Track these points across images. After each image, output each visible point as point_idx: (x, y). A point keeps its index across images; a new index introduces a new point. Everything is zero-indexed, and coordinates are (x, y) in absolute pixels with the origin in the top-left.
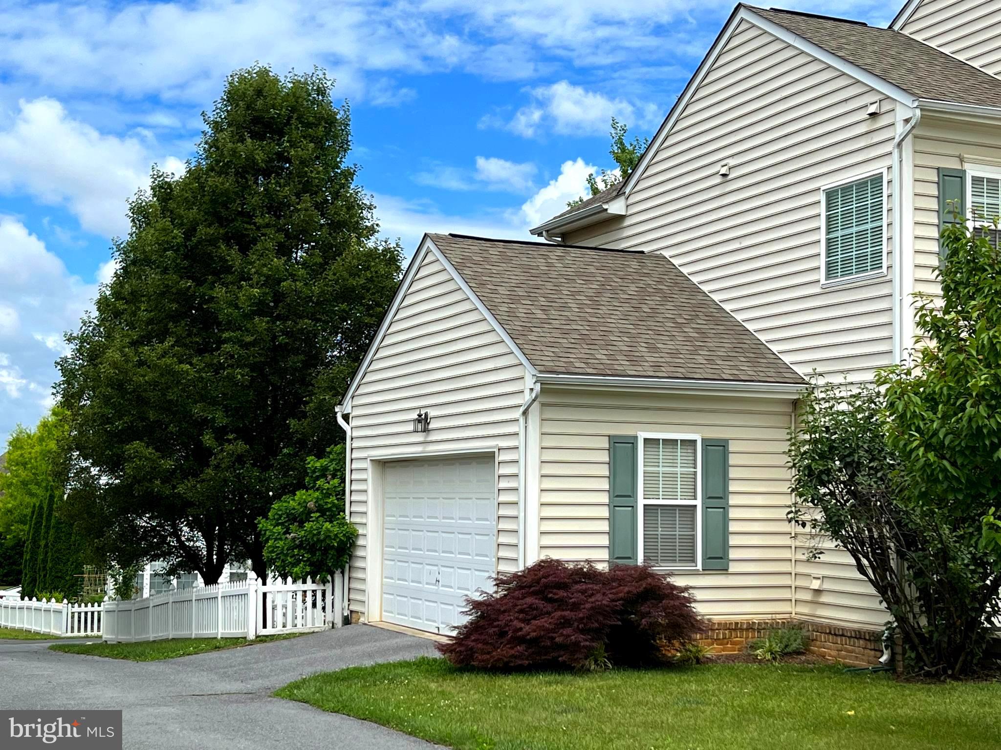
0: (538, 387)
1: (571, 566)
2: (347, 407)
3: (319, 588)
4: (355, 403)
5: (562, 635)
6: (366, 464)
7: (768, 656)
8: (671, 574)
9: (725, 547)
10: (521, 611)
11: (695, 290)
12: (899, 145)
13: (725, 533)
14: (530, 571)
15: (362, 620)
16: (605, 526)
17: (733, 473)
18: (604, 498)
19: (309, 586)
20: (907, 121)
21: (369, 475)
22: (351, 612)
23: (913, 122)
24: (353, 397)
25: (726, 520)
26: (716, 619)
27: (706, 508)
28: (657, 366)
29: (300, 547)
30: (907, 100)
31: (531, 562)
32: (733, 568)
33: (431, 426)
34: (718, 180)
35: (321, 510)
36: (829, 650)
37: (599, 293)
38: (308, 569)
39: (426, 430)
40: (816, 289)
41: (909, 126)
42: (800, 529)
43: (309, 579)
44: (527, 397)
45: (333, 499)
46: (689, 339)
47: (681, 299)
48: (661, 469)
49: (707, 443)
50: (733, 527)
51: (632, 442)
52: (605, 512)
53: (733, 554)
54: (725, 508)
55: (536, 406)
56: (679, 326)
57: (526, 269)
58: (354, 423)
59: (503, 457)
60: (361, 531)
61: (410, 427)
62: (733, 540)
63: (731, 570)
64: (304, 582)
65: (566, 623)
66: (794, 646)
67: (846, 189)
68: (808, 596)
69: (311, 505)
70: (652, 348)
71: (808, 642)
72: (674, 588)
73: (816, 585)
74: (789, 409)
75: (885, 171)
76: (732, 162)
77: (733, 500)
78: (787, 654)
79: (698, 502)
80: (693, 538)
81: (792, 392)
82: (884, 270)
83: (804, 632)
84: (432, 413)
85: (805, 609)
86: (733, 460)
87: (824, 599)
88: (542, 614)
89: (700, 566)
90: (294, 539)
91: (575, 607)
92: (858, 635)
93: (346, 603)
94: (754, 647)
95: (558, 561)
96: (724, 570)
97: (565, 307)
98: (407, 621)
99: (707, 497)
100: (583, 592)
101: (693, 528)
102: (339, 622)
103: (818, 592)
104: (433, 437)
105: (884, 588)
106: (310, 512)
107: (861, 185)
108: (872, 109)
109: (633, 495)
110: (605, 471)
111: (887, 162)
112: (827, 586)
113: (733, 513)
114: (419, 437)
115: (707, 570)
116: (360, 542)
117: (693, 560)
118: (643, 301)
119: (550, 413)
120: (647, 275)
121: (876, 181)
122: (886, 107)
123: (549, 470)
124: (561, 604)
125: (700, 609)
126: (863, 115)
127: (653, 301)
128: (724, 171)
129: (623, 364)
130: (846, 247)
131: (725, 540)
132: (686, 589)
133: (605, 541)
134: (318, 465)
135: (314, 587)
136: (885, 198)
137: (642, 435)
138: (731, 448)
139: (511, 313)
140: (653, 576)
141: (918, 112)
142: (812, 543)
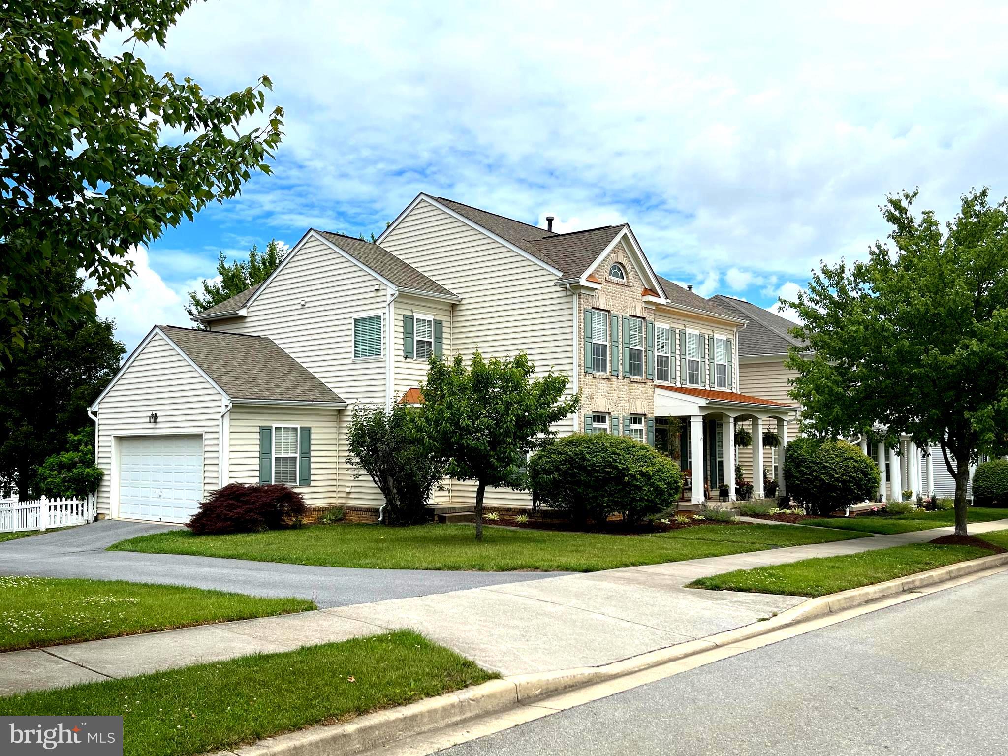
0: (231, 405)
1: (247, 486)
2: (95, 407)
3: (80, 503)
4: (101, 406)
5: (249, 516)
6: (112, 438)
7: (330, 521)
8: (294, 487)
9: (309, 475)
10: (226, 507)
11: (287, 356)
12: (389, 304)
13: (309, 469)
14: (227, 488)
15: (107, 517)
16: (257, 467)
17: (313, 442)
18: (258, 455)
19: (75, 501)
20: (392, 295)
21: (113, 443)
22: (98, 514)
23: (395, 296)
24: (99, 403)
25: (309, 463)
26: (313, 506)
27: (301, 458)
28: (281, 395)
29: (69, 481)
30: (393, 287)
31: (225, 484)
32: (312, 484)
33: (158, 420)
34: (299, 306)
35: (81, 461)
36: (354, 517)
37: (246, 358)
38: (75, 493)
39: (155, 422)
40: (349, 361)
41: (393, 298)
42: (351, 466)
43: (74, 498)
44: (224, 410)
45: (89, 456)
46: (291, 381)
47: (283, 361)
48: (282, 441)
49: (302, 429)
50: (312, 466)
51: (270, 429)
52: (258, 461)
53: (312, 478)
54: (309, 458)
55: (227, 415)
56: (285, 375)
57: (209, 345)
58: (100, 416)
59: (207, 436)
60: (106, 472)
61: (147, 420)
62: (312, 472)
63: (311, 485)
64: (72, 500)
65: (251, 510)
66: (340, 517)
67: (364, 319)
68: (344, 495)
69: (76, 459)
70: (277, 386)
71: (345, 514)
72: (296, 493)
73: (348, 490)
74: (336, 413)
75: (382, 314)
76: (307, 299)
77: (313, 454)
78: (337, 520)
79: (298, 455)
80: (295, 471)
81: (339, 406)
82: (382, 356)
83: (343, 511)
84: (158, 414)
85: (343, 501)
86: (313, 436)
87: (351, 496)
88: (237, 507)
89: (298, 484)
90: (65, 477)
91: (253, 503)
92: (368, 510)
93: (95, 509)
94: (322, 518)
95: (241, 484)
96: (308, 485)
97: (232, 365)
98: (139, 517)
99: (302, 453)
100: (257, 496)
101: (296, 467)
102: (91, 519)
103: (349, 493)
104: (159, 425)
105: (385, 490)
106: (76, 463)
107: (371, 319)
108: (377, 287)
109: (270, 453)
110: (258, 442)
111: (383, 310)
112: (353, 490)
113: (312, 460)
114: (152, 425)
115: (301, 485)
116: (106, 478)
117: (295, 481)
118: (266, 362)
119: (234, 416)
120: (265, 349)
121: (378, 318)
122: (382, 287)
123: (234, 442)
124: (246, 503)
125: (308, 502)
126: (372, 289)
127: (271, 362)
128: (303, 303)
129: (266, 394)
130: (364, 344)
131: (309, 472)
132: (300, 494)
133: (257, 473)
134: (76, 438)
135: (77, 502)
136: (382, 326)
137: (274, 426)
138: (312, 431)
139: (210, 368)
140: (286, 488)
141: (397, 292)
142: (356, 472)
